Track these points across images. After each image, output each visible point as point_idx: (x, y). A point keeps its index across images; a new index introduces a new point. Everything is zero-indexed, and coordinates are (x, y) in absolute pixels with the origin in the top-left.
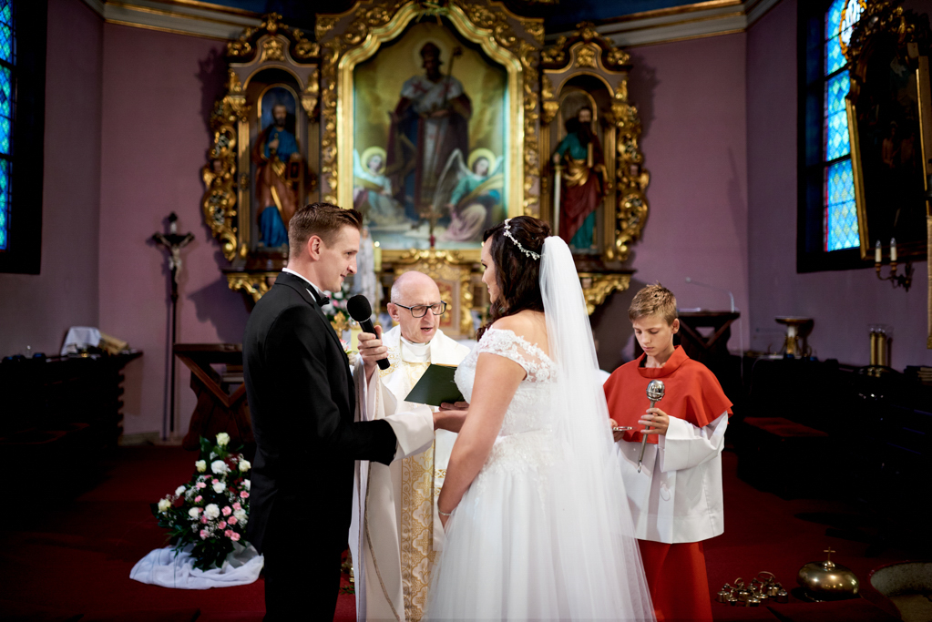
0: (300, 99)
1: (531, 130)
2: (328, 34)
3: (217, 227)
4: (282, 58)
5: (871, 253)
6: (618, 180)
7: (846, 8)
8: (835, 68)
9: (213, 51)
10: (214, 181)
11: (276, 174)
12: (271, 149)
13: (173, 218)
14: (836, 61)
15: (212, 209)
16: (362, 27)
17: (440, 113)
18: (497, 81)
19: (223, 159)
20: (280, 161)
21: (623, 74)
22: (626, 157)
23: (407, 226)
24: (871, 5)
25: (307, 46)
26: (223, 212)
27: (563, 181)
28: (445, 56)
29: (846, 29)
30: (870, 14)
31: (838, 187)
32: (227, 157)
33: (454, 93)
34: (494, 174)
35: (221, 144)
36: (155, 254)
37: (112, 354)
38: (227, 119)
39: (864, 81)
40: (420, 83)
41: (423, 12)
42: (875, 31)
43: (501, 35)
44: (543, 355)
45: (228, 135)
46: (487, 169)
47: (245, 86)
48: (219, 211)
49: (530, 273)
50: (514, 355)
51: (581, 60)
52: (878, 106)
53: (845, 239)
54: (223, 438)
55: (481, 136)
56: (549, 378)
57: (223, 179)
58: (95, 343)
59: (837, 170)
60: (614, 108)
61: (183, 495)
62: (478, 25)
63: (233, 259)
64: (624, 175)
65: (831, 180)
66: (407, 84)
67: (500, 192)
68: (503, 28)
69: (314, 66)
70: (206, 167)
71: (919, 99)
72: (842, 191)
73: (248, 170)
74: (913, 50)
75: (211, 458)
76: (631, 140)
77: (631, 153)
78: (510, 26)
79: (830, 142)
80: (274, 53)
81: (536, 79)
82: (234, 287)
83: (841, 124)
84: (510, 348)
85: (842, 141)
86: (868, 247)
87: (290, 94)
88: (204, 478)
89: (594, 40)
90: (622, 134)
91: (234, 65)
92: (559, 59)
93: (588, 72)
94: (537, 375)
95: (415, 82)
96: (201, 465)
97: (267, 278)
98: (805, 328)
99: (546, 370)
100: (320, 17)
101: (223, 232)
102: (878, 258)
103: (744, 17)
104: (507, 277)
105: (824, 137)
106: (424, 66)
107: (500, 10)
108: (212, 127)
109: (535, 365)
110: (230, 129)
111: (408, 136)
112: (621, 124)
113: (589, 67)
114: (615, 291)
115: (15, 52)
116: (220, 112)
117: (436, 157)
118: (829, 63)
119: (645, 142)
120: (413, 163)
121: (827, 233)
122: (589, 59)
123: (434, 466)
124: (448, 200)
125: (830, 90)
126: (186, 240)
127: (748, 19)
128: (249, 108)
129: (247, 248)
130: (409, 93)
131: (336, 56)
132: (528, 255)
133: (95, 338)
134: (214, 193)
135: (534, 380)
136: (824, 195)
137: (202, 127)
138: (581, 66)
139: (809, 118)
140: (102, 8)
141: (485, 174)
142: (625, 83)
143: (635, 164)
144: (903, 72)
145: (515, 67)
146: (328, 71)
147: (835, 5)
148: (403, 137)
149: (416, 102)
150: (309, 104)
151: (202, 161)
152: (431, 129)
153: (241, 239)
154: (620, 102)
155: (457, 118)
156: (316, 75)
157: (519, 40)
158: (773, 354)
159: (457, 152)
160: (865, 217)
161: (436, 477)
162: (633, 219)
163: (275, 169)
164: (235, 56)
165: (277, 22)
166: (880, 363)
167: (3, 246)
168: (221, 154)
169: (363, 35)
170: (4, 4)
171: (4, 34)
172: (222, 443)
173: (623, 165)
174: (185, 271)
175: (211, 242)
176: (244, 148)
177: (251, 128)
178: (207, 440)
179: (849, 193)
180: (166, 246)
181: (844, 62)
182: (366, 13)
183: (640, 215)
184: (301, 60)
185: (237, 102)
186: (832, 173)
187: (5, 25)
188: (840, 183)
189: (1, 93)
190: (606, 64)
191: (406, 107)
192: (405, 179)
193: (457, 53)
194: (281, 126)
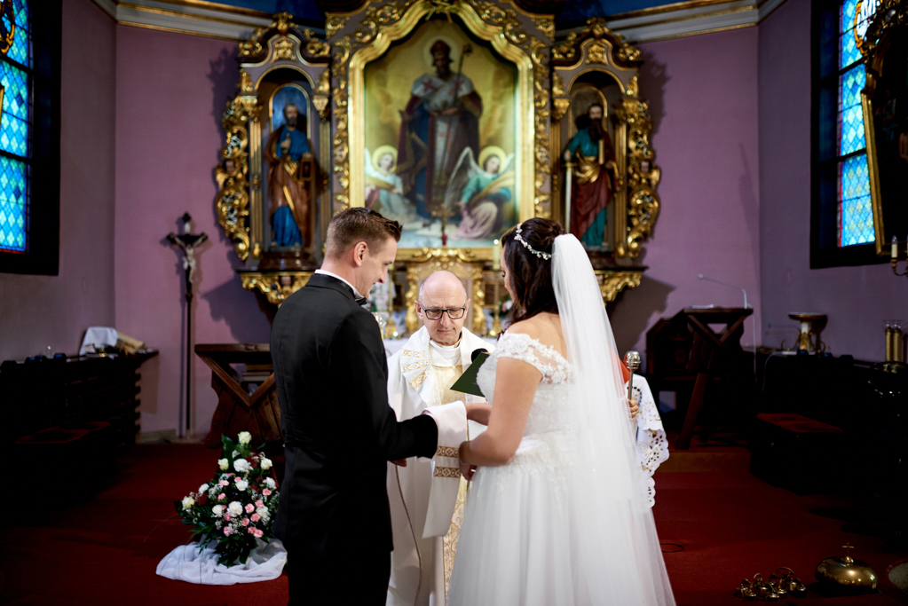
0: (311, 98)
1: (541, 127)
2: (339, 34)
3: (230, 227)
4: (293, 58)
5: (887, 248)
6: (629, 177)
7: (862, 1)
8: (850, 61)
9: (224, 51)
10: (226, 181)
11: (288, 173)
12: (283, 149)
13: (187, 218)
14: (851, 54)
15: (224, 209)
16: (373, 25)
17: (450, 111)
18: (507, 78)
19: (235, 159)
20: (292, 160)
21: (634, 70)
22: (636, 153)
23: (419, 225)
25: (317, 46)
26: (235, 212)
27: (574, 178)
29: (862, 22)
30: (886, 8)
31: (853, 182)
32: (239, 158)
33: (464, 91)
34: (505, 172)
35: (233, 144)
36: (170, 254)
37: (129, 354)
38: (239, 119)
39: (881, 75)
40: (430, 81)
41: (433, 10)
42: (892, 24)
43: (511, 32)
45: (239, 135)
46: (498, 167)
47: (257, 87)
48: (232, 211)
50: (530, 358)
51: (591, 56)
52: (895, 100)
53: (859, 234)
54: (245, 437)
55: (491, 134)
56: (565, 380)
57: (235, 179)
58: (113, 343)
59: (851, 165)
60: (625, 104)
61: (206, 492)
62: (488, 22)
63: (247, 258)
64: (634, 172)
65: (845, 175)
66: (417, 83)
67: (511, 189)
68: (513, 25)
69: (324, 65)
70: (219, 167)
72: (857, 186)
73: (260, 170)
75: (234, 456)
76: (642, 136)
77: (642, 149)
78: (520, 23)
79: (844, 137)
80: (285, 53)
81: (546, 74)
82: (247, 286)
83: (856, 118)
84: (526, 351)
85: (857, 136)
86: (883, 243)
87: (301, 93)
88: (227, 476)
89: (605, 36)
90: (633, 130)
91: (245, 65)
92: (570, 55)
93: (599, 68)
94: (553, 378)
95: (426, 80)
96: (224, 463)
97: (280, 277)
98: (818, 323)
99: (562, 372)
100: (329, 16)
101: (236, 232)
102: (894, 254)
103: (756, 11)
105: (838, 132)
106: (434, 64)
107: (510, 7)
108: (225, 126)
109: (551, 368)
110: (243, 129)
111: (419, 134)
112: (632, 120)
113: (600, 63)
114: (626, 287)
115: (31, 56)
116: (232, 112)
117: (447, 155)
118: (844, 57)
119: (656, 139)
120: (424, 161)
121: (841, 228)
122: (600, 55)
124: (459, 199)
125: (844, 84)
126: (200, 240)
127: (760, 13)
128: (261, 108)
129: (260, 247)
130: (419, 91)
131: (347, 55)
132: (539, 256)
133: (112, 337)
134: (227, 193)
135: (550, 382)
136: (838, 191)
137: (214, 127)
138: (592, 63)
139: (823, 113)
140: (115, 11)
141: (496, 171)
142: (635, 79)
143: (646, 160)
145: (525, 65)
146: (339, 70)
148: (414, 135)
149: (427, 100)
150: (320, 103)
151: (215, 162)
152: (442, 127)
153: (253, 239)
154: (631, 98)
155: (467, 115)
156: (327, 74)
157: (529, 37)
158: (786, 350)
159: (467, 150)
160: (881, 213)
162: (644, 216)
163: (287, 168)
164: (246, 56)
165: (288, 21)
166: (896, 359)
167: (22, 247)
168: (233, 154)
169: (374, 33)
170: (20, 8)
171: (21, 37)
172: (243, 442)
173: (634, 162)
174: (199, 272)
175: (224, 242)
176: (256, 148)
177: (262, 128)
178: (228, 439)
179: (863, 188)
180: (181, 247)
181: (859, 56)
182: (376, 12)
183: (651, 211)
184: (311, 60)
185: (249, 102)
186: (846, 168)
187: (22, 28)
188: (855, 178)
189: (19, 97)
190: (617, 61)
191: (416, 106)
192: (417, 177)
193: (467, 51)
194: (292, 126)
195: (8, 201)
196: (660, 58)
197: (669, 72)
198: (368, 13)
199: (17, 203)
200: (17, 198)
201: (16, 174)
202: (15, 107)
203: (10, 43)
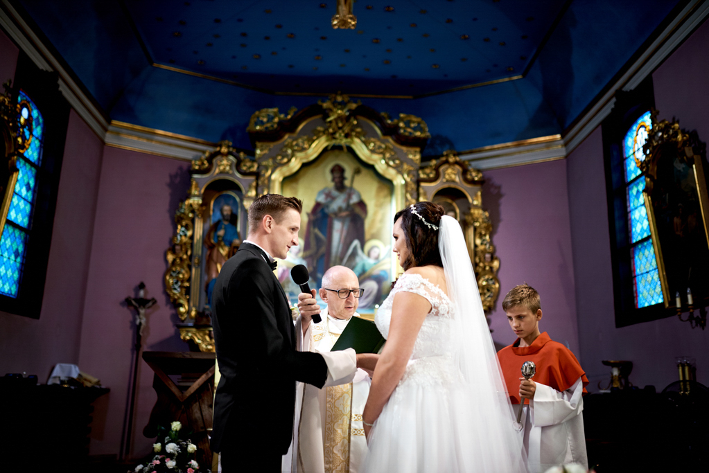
0: (242, 200)
2: (264, 157)
3: (174, 294)
4: (231, 172)
5: (673, 302)
6: (476, 265)
7: (637, 135)
8: (633, 176)
9: (181, 168)
10: (174, 260)
11: (221, 254)
12: (218, 237)
13: (142, 286)
14: (633, 172)
15: (171, 281)
16: (289, 151)
17: (344, 214)
18: (386, 192)
19: (182, 245)
20: (225, 245)
21: (478, 187)
22: (481, 248)
24: (655, 125)
25: (248, 164)
26: (179, 284)
28: (348, 174)
29: (638, 149)
30: (655, 131)
31: (643, 262)
32: (185, 244)
33: (354, 200)
34: (384, 259)
35: (182, 233)
36: (126, 313)
37: (87, 387)
38: (188, 215)
39: (656, 178)
40: (330, 192)
41: (333, 142)
42: (660, 142)
43: (389, 159)
44: (443, 295)
45: (187, 227)
46: (379, 256)
47: (202, 191)
48: (176, 283)
49: (432, 239)
50: (422, 292)
51: (447, 177)
52: (667, 195)
53: (651, 299)
54: (176, 425)
55: (374, 231)
56: (448, 313)
57: (181, 259)
58: (75, 376)
59: (640, 249)
60: (472, 211)
61: (141, 471)
62: (373, 151)
63: (185, 319)
64: (480, 261)
65: (636, 257)
66: (320, 193)
67: (388, 272)
68: (391, 154)
69: (253, 178)
70: (169, 250)
71: (697, 185)
72: (647, 264)
73: (200, 253)
74: (689, 152)
75: (166, 441)
76: (485, 235)
77: (486, 244)
78: (395, 153)
79: (634, 230)
80: (224, 169)
81: (414, 190)
82: (184, 338)
83: (640, 215)
84: (419, 287)
85: (642, 228)
86: (670, 299)
87: (234, 199)
88: (160, 457)
89: (457, 163)
90: (478, 231)
91: (196, 176)
92: (432, 176)
93: (452, 185)
94: (439, 309)
95: (327, 191)
96: (158, 446)
98: (626, 368)
99: (446, 306)
100: (258, 144)
101: (179, 298)
102: (678, 305)
103: (564, 149)
104: (415, 241)
105: (629, 227)
106: (333, 180)
107: (388, 142)
108: (176, 221)
109: (438, 301)
110: (189, 223)
111: (320, 230)
112: (477, 224)
113: (453, 181)
115: (41, 158)
116: (182, 211)
117: (341, 246)
118: (628, 174)
119: (496, 238)
120: (323, 250)
121: (637, 296)
122: (453, 176)
123: (351, 411)
125: (630, 193)
126: (150, 304)
127: (567, 150)
128: (204, 208)
129: (196, 311)
130: (322, 199)
131: (269, 172)
132: (430, 227)
133: (75, 372)
134: (174, 269)
136: (632, 269)
137: (168, 221)
138: (447, 181)
139: (617, 214)
140: (105, 136)
141: (377, 258)
142: (479, 193)
143: (489, 253)
144: (683, 168)
145: (399, 181)
146: (263, 182)
147: (629, 134)
148: (317, 231)
149: (327, 206)
151: (167, 246)
152: (337, 225)
153: (191, 304)
154: (476, 207)
155: (356, 217)
156: (254, 184)
157: (402, 163)
158: (602, 389)
159: (356, 243)
160: (665, 277)
161: (353, 420)
162: (488, 294)
163: (221, 251)
164: (197, 170)
165: (228, 147)
166: (687, 378)
167: (14, 295)
168: (181, 241)
169: (290, 157)
170: (38, 124)
171: (35, 145)
172: (175, 429)
173: (479, 254)
174: (147, 327)
175: (169, 306)
176: (198, 237)
177: (204, 222)
178: (163, 428)
179: (651, 264)
180: (135, 307)
181: (639, 172)
182: (292, 142)
183: (493, 290)
184: (244, 174)
185: (196, 202)
186: (637, 252)
187: (37, 138)
188: (644, 258)
189: (28, 186)
190: (466, 180)
191: (319, 209)
192: (317, 261)
193: (357, 172)
194: (227, 220)
195: (9, 258)
196: (497, 180)
197: (503, 190)
198: (286, 143)
199: (15, 261)
200: (16, 257)
201: (17, 240)
202: (24, 192)
203: (27, 147)
